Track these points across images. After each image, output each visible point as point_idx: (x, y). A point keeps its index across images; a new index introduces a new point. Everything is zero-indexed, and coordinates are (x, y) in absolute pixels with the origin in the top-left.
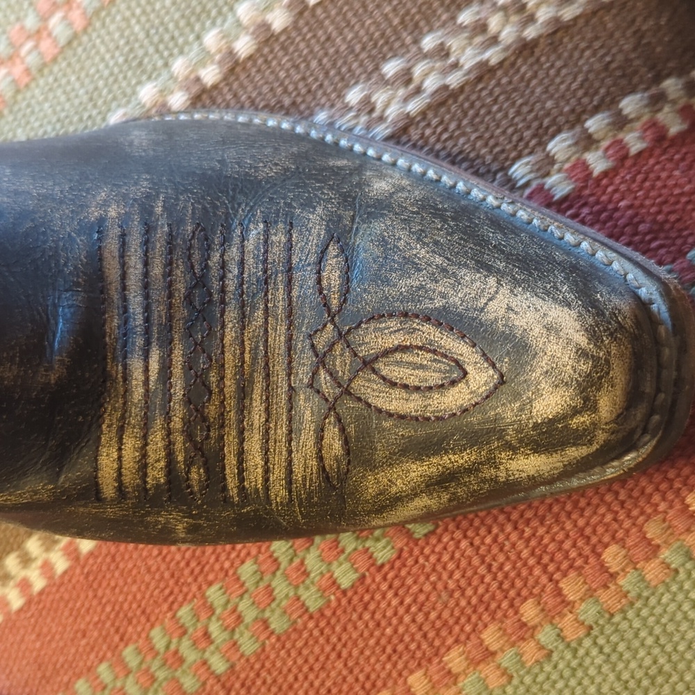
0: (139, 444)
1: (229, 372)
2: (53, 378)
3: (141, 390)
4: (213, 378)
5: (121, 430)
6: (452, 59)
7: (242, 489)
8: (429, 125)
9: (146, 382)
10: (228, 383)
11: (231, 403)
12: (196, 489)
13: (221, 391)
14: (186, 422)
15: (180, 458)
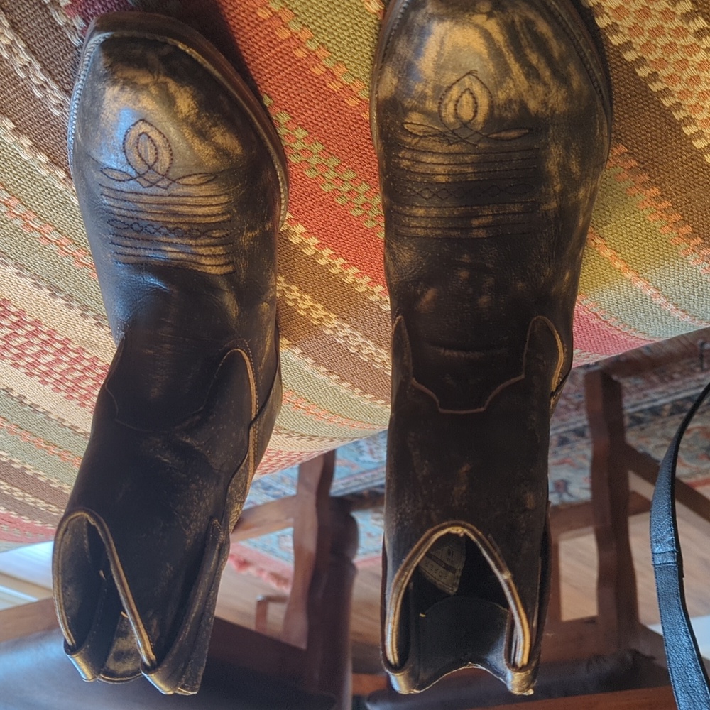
0: (203, 258)
1: (167, 219)
2: (175, 291)
3: (181, 255)
4: (170, 226)
5: (199, 264)
6: (27, 64)
7: (223, 214)
8: (62, 80)
9: (178, 252)
10: (172, 220)
11: (181, 219)
12: (224, 234)
13: (176, 223)
14: (192, 238)
15: (209, 241)
